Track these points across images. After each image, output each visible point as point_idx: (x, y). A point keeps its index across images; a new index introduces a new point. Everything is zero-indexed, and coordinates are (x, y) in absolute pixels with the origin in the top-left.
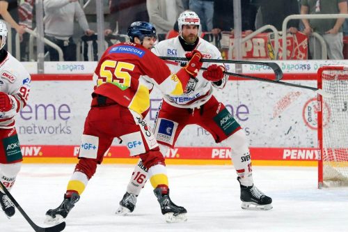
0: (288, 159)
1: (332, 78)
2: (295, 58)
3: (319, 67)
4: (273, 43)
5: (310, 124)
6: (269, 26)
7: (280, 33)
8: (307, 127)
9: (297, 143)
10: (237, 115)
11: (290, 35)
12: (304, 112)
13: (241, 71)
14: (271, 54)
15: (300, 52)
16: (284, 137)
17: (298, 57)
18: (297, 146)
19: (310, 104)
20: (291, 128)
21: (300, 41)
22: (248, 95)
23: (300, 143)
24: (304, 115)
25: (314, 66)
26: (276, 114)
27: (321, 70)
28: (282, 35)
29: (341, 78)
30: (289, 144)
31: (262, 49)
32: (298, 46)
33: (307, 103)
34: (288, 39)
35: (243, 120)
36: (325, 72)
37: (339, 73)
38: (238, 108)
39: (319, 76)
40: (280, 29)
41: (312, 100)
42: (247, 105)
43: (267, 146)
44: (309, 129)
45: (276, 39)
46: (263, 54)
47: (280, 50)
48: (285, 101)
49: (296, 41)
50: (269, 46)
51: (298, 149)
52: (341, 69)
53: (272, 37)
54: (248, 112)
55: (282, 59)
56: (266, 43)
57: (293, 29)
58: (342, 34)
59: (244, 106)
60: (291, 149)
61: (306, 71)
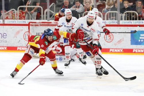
0: (19, 50)
1: (32, 25)
2: (21, 19)
3: (29, 22)
4: (14, 14)
5: (26, 39)
6: (13, 9)
7: (17, 11)
8: (25, 40)
9: (21, 45)
10: (3, 36)
11: (20, 12)
12: (24, 36)
13: (4, 23)
14: (14, 18)
15: (23, 17)
16: (18, 43)
17: (22, 19)
18: (21, 46)
19: (26, 33)
20: (20, 41)
21: (23, 14)
22: (6, 30)
23: (22, 45)
24: (24, 37)
25: (27, 22)
26: (15, 36)
27: (29, 23)
28: (17, 12)
29: (35, 25)
30: (19, 45)
31: (11, 16)
32: (22, 15)
33: (25, 33)
34: (19, 13)
35: (5, 38)
36: (31, 24)
37: (35, 24)
38: (3, 34)
39: (29, 25)
40: (17, 10)
41: (26, 32)
42: (6, 33)
43: (12, 46)
44: (25, 41)
45: (16, 13)
46: (11, 18)
47: (17, 17)
48: (18, 32)
49: (22, 14)
50: (13, 15)
51: (22, 47)
52: (35, 23)
53: (14, 12)
54: (6, 36)
55: (17, 19)
56: (12, 14)
57: (21, 10)
58: (36, 12)
59: (5, 33)
60: (20, 47)
61: (24, 23)
